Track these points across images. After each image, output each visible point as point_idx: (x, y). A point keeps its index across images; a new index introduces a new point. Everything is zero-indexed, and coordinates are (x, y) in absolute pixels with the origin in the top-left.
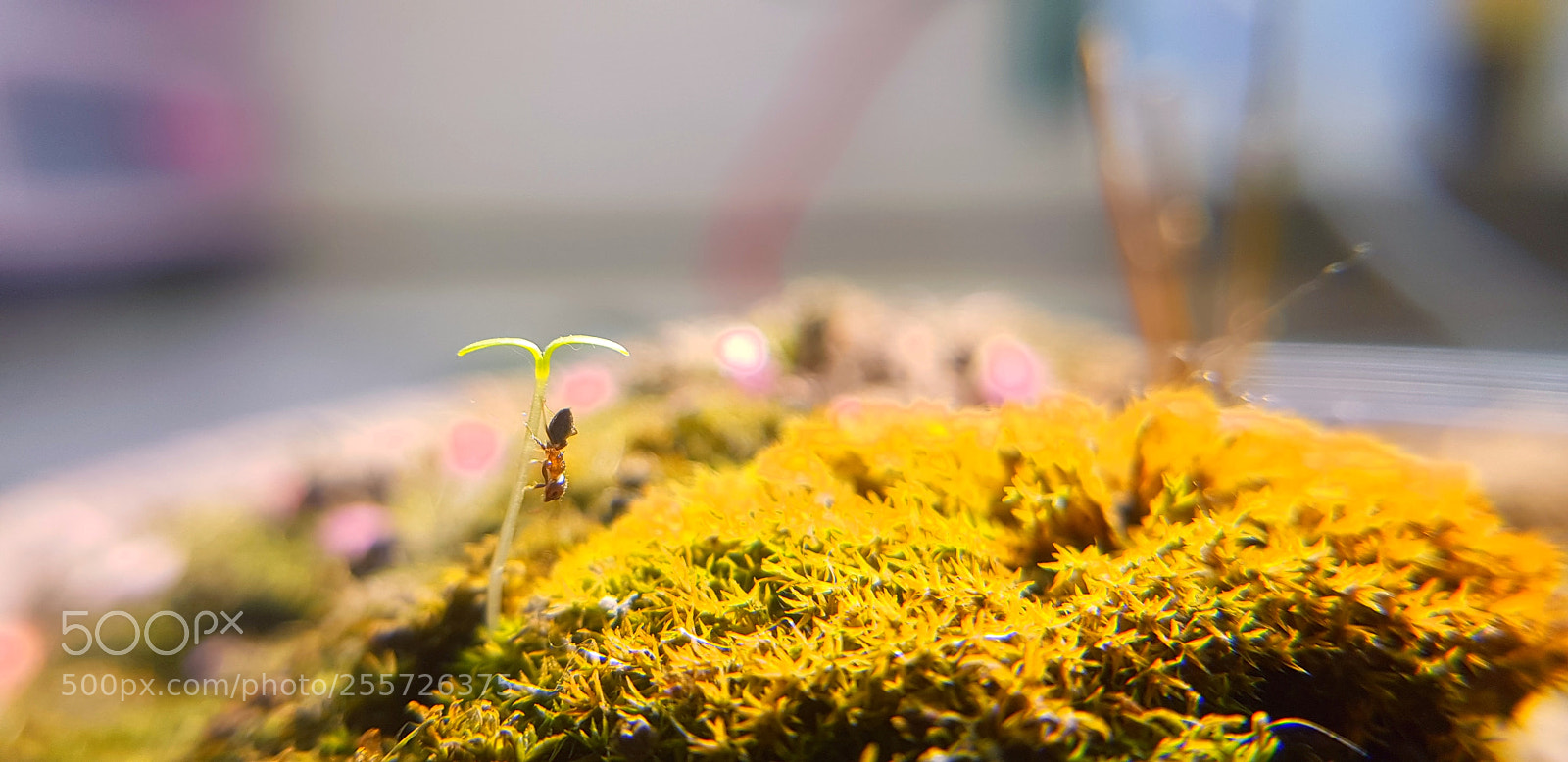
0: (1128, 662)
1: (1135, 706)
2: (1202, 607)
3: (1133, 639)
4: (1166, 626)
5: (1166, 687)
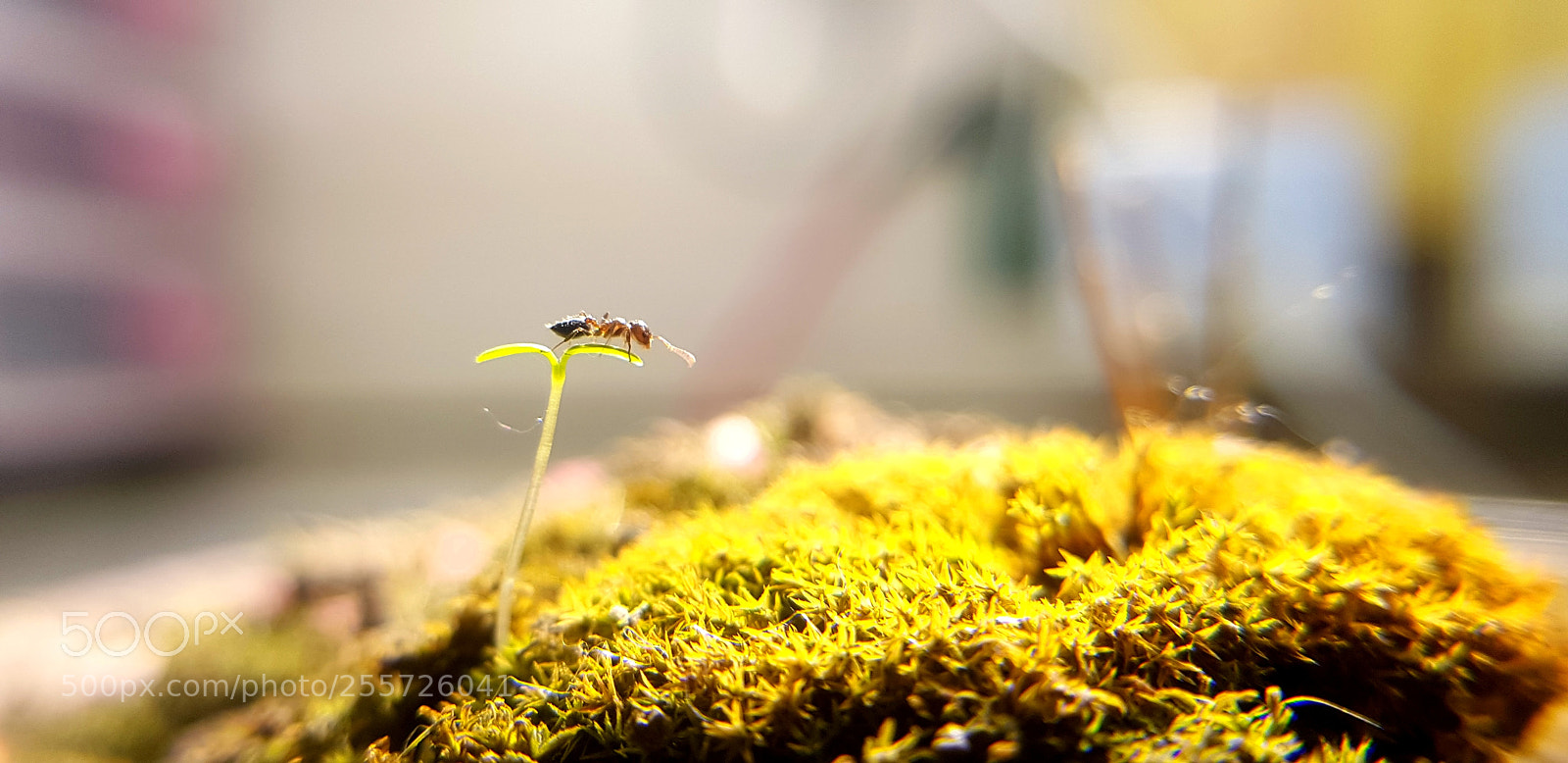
0: (1141, 652)
1: (1148, 687)
2: (1208, 601)
3: (1143, 628)
4: (1177, 618)
5: (1178, 672)
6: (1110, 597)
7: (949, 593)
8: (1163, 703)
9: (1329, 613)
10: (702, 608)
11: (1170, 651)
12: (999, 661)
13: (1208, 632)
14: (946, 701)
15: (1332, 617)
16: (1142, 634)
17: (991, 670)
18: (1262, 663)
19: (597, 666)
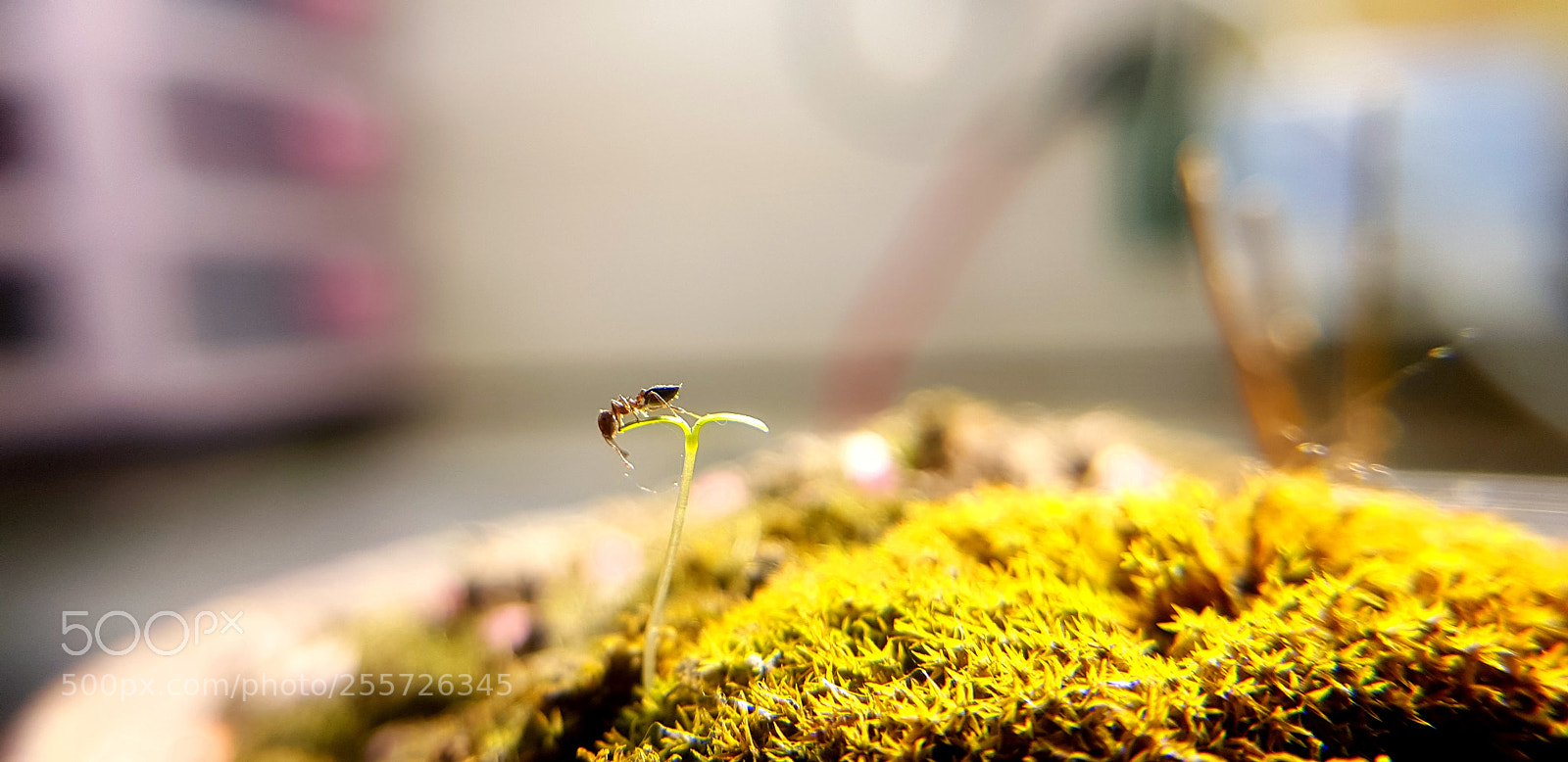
0: (1250, 712)
1: (1258, 750)
2: (1320, 661)
3: (1253, 689)
4: (1286, 678)
5: (1288, 733)
6: (1221, 658)
7: (1063, 650)
9: (1446, 674)
10: (830, 658)
11: (1280, 713)
12: (1110, 723)
13: (1318, 695)
15: (1450, 679)
16: (1252, 695)
17: (1102, 732)
18: (1375, 725)
19: (735, 714)
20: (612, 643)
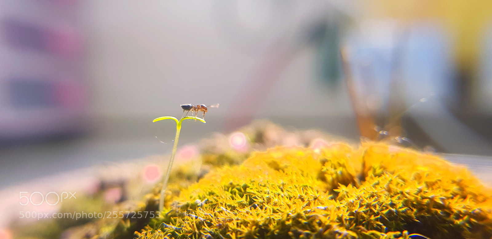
0: (363, 218)
1: (365, 230)
2: (386, 201)
3: (364, 210)
4: (375, 206)
5: (375, 224)
6: (354, 200)
7: (302, 197)
8: (370, 235)
9: (424, 205)
10: (225, 201)
11: (373, 218)
12: (318, 221)
13: (385, 212)
14: (300, 234)
15: (425, 206)
16: (364, 212)
17: (315, 224)
18: (402, 221)
19: (190, 219)
20: (149, 196)
